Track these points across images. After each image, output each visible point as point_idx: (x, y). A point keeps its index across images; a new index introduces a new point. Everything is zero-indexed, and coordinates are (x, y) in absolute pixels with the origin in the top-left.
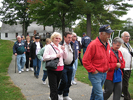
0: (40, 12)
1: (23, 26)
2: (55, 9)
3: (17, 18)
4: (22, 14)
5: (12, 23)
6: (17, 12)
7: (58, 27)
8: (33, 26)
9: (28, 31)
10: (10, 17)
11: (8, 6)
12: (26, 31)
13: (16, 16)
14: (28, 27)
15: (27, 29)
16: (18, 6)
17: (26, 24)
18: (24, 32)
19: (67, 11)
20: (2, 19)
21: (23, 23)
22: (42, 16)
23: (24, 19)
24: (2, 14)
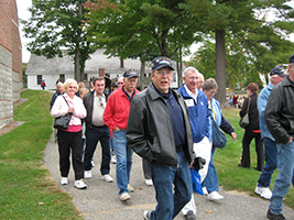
0: (113, 29)
1: (75, 59)
2: (144, 20)
3: (62, 43)
4: (74, 32)
5: (51, 52)
6: (61, 29)
7: (151, 59)
8: (98, 60)
9: (86, 69)
10: (46, 40)
11: (42, 16)
12: (82, 70)
13: (59, 38)
14: (87, 61)
15: (83, 66)
16: (64, 16)
17: (82, 55)
18: (79, 72)
19: (172, 23)
20: (31, 44)
21: (75, 52)
22: (115, 38)
23: (78, 45)
24: (30, 35)
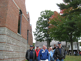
1: (47, 42)
3: (44, 37)
4: (47, 35)
5: (41, 40)
6: (44, 34)
7: (69, 42)
8: (54, 42)
10: (40, 37)
11: (39, 31)
14: (51, 42)
15: (50, 44)
17: (49, 41)
18: (48, 45)
20: (35, 38)
21: (47, 40)
23: (48, 38)
24: (36, 36)
